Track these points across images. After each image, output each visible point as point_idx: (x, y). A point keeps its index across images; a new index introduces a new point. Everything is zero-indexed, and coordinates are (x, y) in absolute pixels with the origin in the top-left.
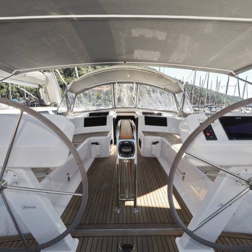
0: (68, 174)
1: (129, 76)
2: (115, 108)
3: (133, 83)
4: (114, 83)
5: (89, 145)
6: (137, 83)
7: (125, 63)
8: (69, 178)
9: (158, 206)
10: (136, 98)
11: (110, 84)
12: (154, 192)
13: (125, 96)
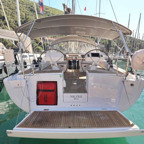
2: (68, 53)
3: (77, 41)
4: (68, 41)
6: (79, 41)
7: (74, 34)
10: (78, 48)
11: (66, 41)
13: (73, 47)
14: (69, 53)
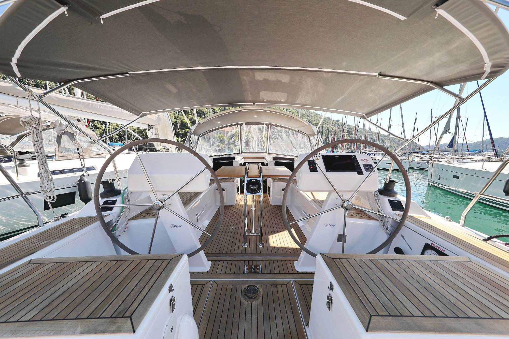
0: (197, 214)
1: (256, 116)
2: (242, 153)
3: (263, 124)
4: (241, 125)
5: (214, 191)
6: (268, 125)
7: (254, 104)
8: (197, 218)
9: (283, 246)
10: (266, 141)
11: (237, 125)
12: (280, 234)
13: (253, 138)
14: (243, 151)
